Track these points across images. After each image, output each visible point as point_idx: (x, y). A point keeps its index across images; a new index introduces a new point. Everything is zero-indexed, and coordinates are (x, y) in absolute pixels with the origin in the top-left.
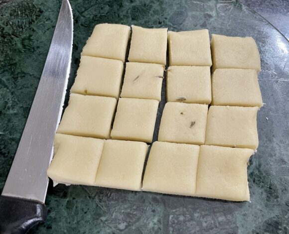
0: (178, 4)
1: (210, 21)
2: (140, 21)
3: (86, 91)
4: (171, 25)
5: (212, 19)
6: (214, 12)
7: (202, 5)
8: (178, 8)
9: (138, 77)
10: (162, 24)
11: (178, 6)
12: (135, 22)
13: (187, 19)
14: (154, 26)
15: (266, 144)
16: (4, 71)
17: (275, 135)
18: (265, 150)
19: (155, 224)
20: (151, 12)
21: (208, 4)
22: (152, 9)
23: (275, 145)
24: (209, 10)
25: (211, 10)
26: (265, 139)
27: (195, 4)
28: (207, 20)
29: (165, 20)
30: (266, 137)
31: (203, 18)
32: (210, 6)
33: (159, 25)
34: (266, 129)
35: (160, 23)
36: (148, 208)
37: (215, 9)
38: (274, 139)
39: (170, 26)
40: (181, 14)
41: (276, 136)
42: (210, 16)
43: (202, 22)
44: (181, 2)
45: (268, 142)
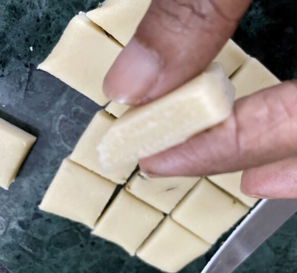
0: (54, 258)
1: (25, 217)
2: (117, 256)
3: (234, 202)
4: (80, 235)
5: (21, 218)
6: (12, 227)
7: (23, 243)
8: (57, 252)
9: (169, 190)
10: (90, 242)
11: (55, 255)
12: (122, 257)
13: (55, 233)
14: (102, 243)
15: (57, 16)
16: (292, 262)
17: (36, 20)
18: (63, 9)
19: (257, 8)
20: (95, 261)
21: (14, 240)
22: (92, 264)
23: (45, 9)
24: (17, 233)
25: (13, 232)
26: (53, 23)
27: (31, 249)
28: (28, 221)
29: (84, 244)
30: (50, 24)
31: (32, 225)
32: (13, 237)
33: (96, 241)
34: (44, 35)
35: (93, 244)
36: (252, 31)
37: (8, 230)
38: (40, 15)
39: (83, 234)
40: (59, 243)
41: (35, 17)
42: (21, 224)
43: (38, 222)
44: (49, 258)
45: (52, 17)
